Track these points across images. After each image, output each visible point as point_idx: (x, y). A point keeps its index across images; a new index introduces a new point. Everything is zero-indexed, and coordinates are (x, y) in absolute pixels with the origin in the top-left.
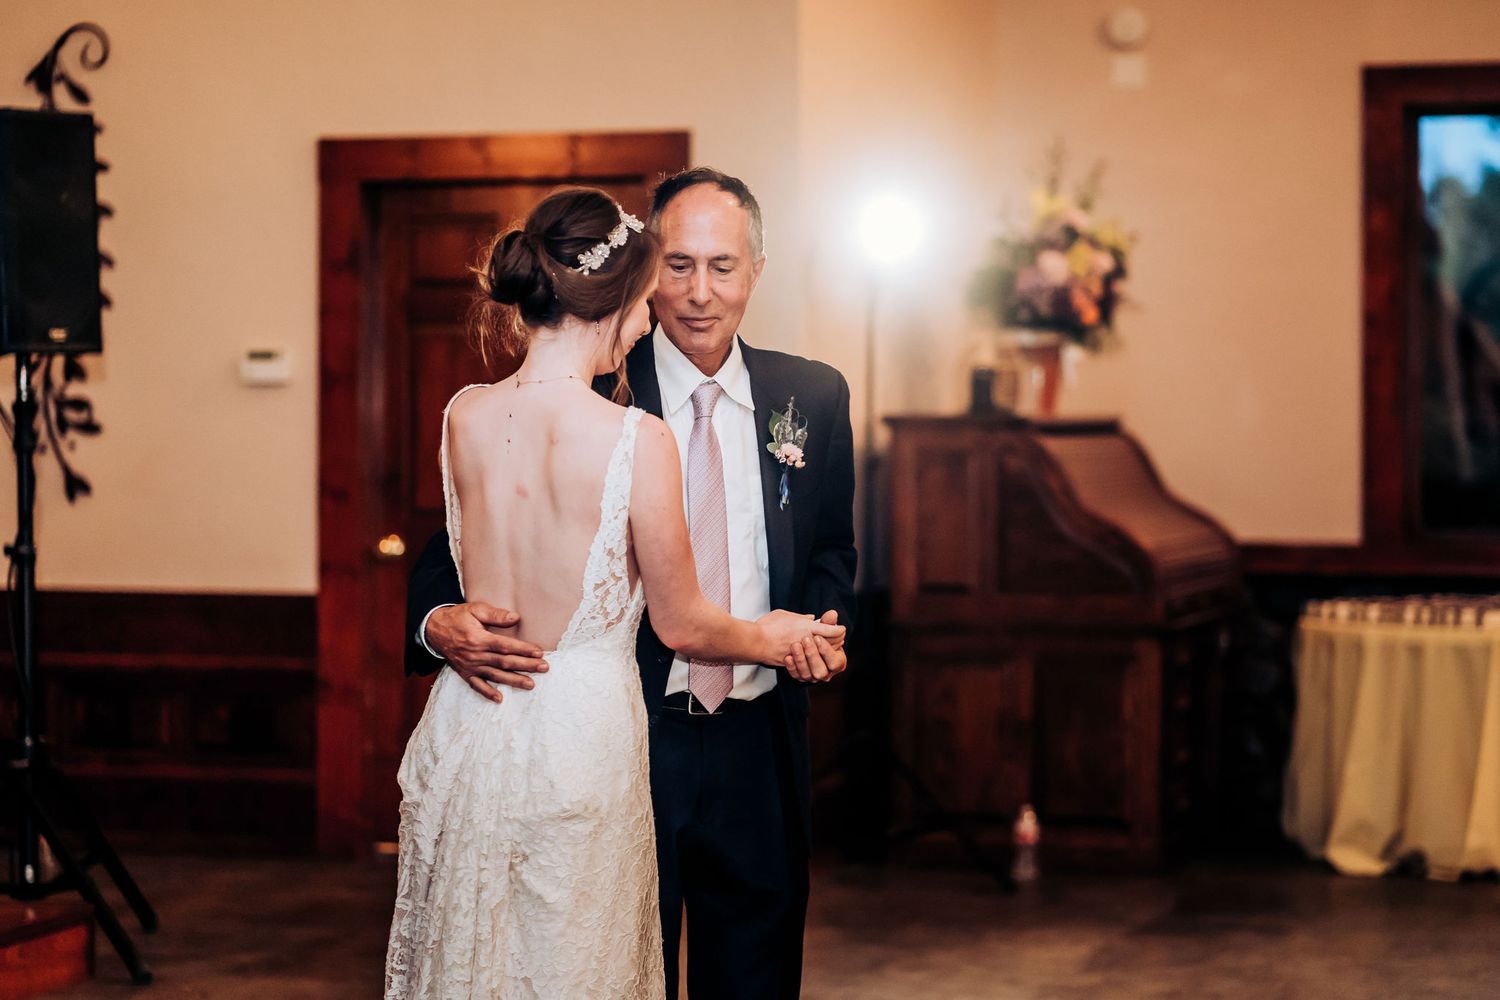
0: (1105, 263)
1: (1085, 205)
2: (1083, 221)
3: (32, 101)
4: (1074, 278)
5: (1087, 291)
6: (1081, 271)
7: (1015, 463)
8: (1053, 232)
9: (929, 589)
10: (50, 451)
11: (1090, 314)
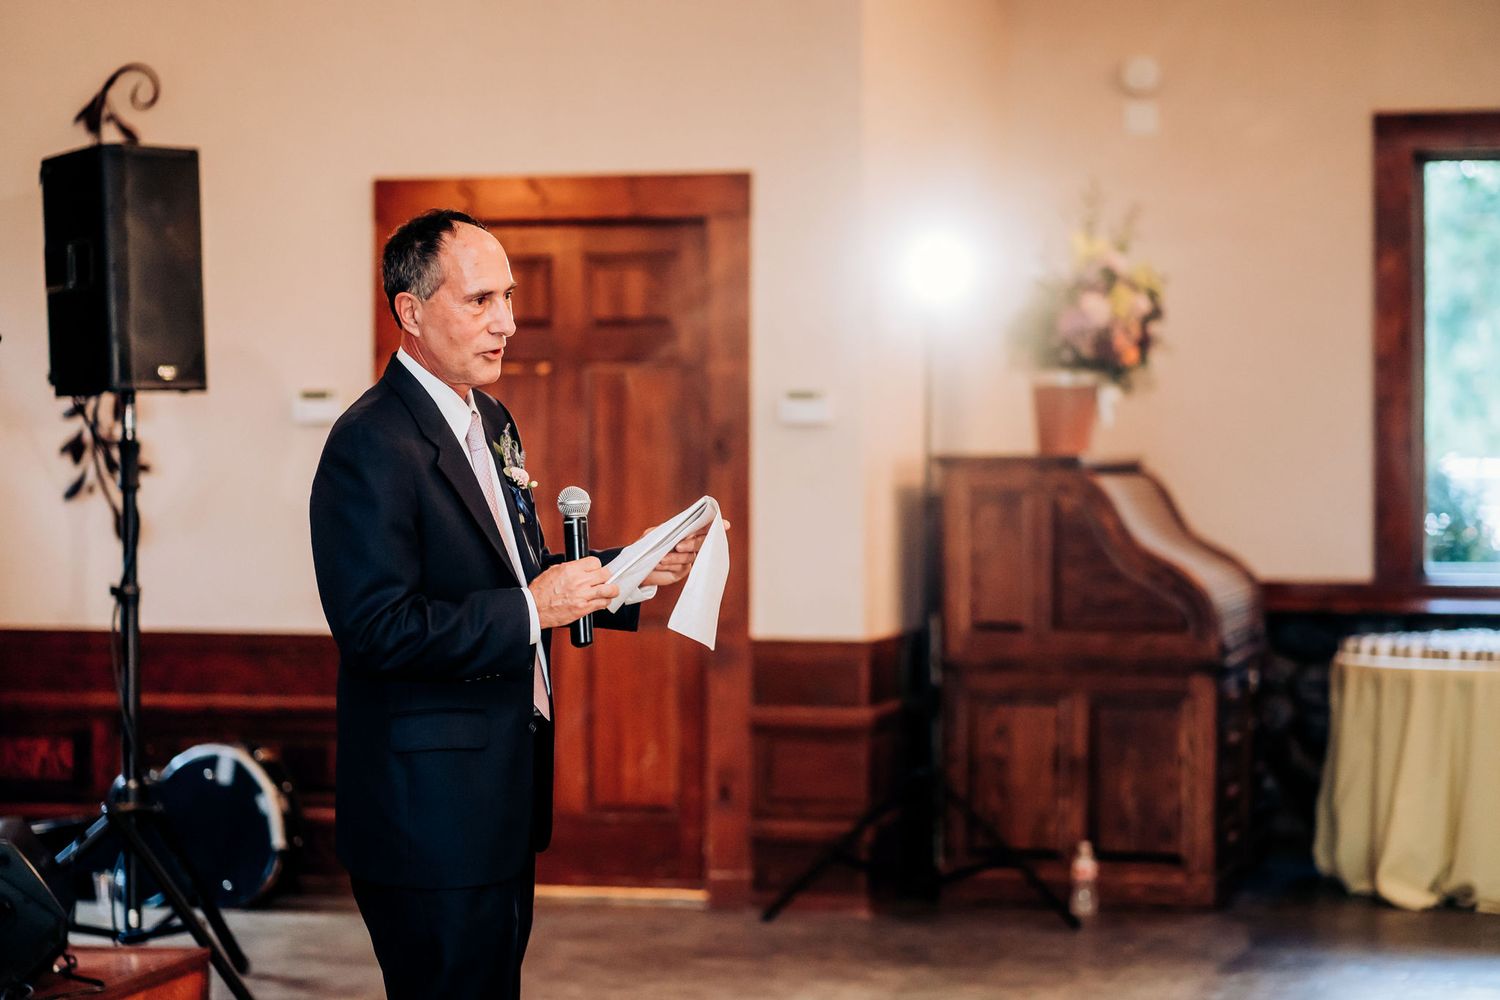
0: (1143, 305)
1: (1122, 247)
2: (1122, 264)
3: (81, 140)
4: (1115, 320)
5: (1127, 331)
6: (1123, 311)
7: (1069, 503)
8: (1093, 275)
9: (983, 627)
10: (98, 490)
11: (1130, 355)
